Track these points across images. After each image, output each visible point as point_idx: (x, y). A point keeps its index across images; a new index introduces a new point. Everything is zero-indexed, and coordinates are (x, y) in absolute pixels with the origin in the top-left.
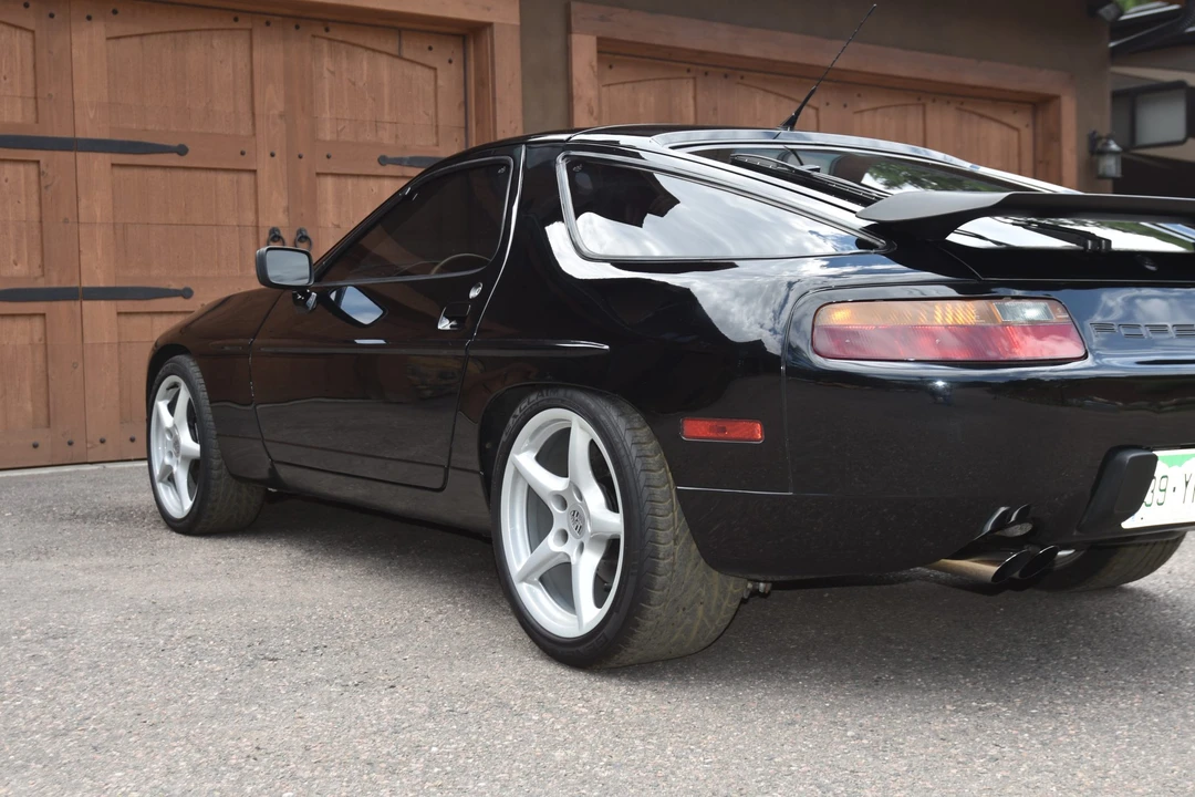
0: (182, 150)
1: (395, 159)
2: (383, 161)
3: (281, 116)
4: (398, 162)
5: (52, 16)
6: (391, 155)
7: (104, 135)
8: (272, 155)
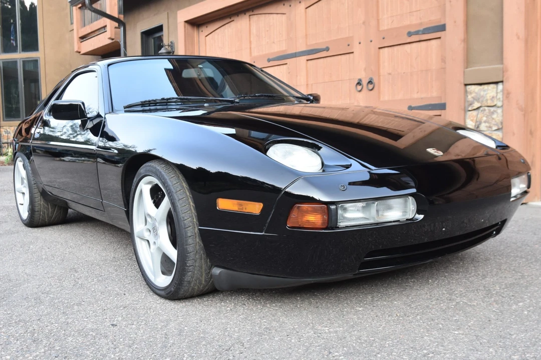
0: (327, 49)
1: (415, 32)
2: (410, 34)
3: (364, 23)
4: (417, 33)
5: (290, 6)
6: (413, 30)
7: (304, 49)
8: (360, 43)
